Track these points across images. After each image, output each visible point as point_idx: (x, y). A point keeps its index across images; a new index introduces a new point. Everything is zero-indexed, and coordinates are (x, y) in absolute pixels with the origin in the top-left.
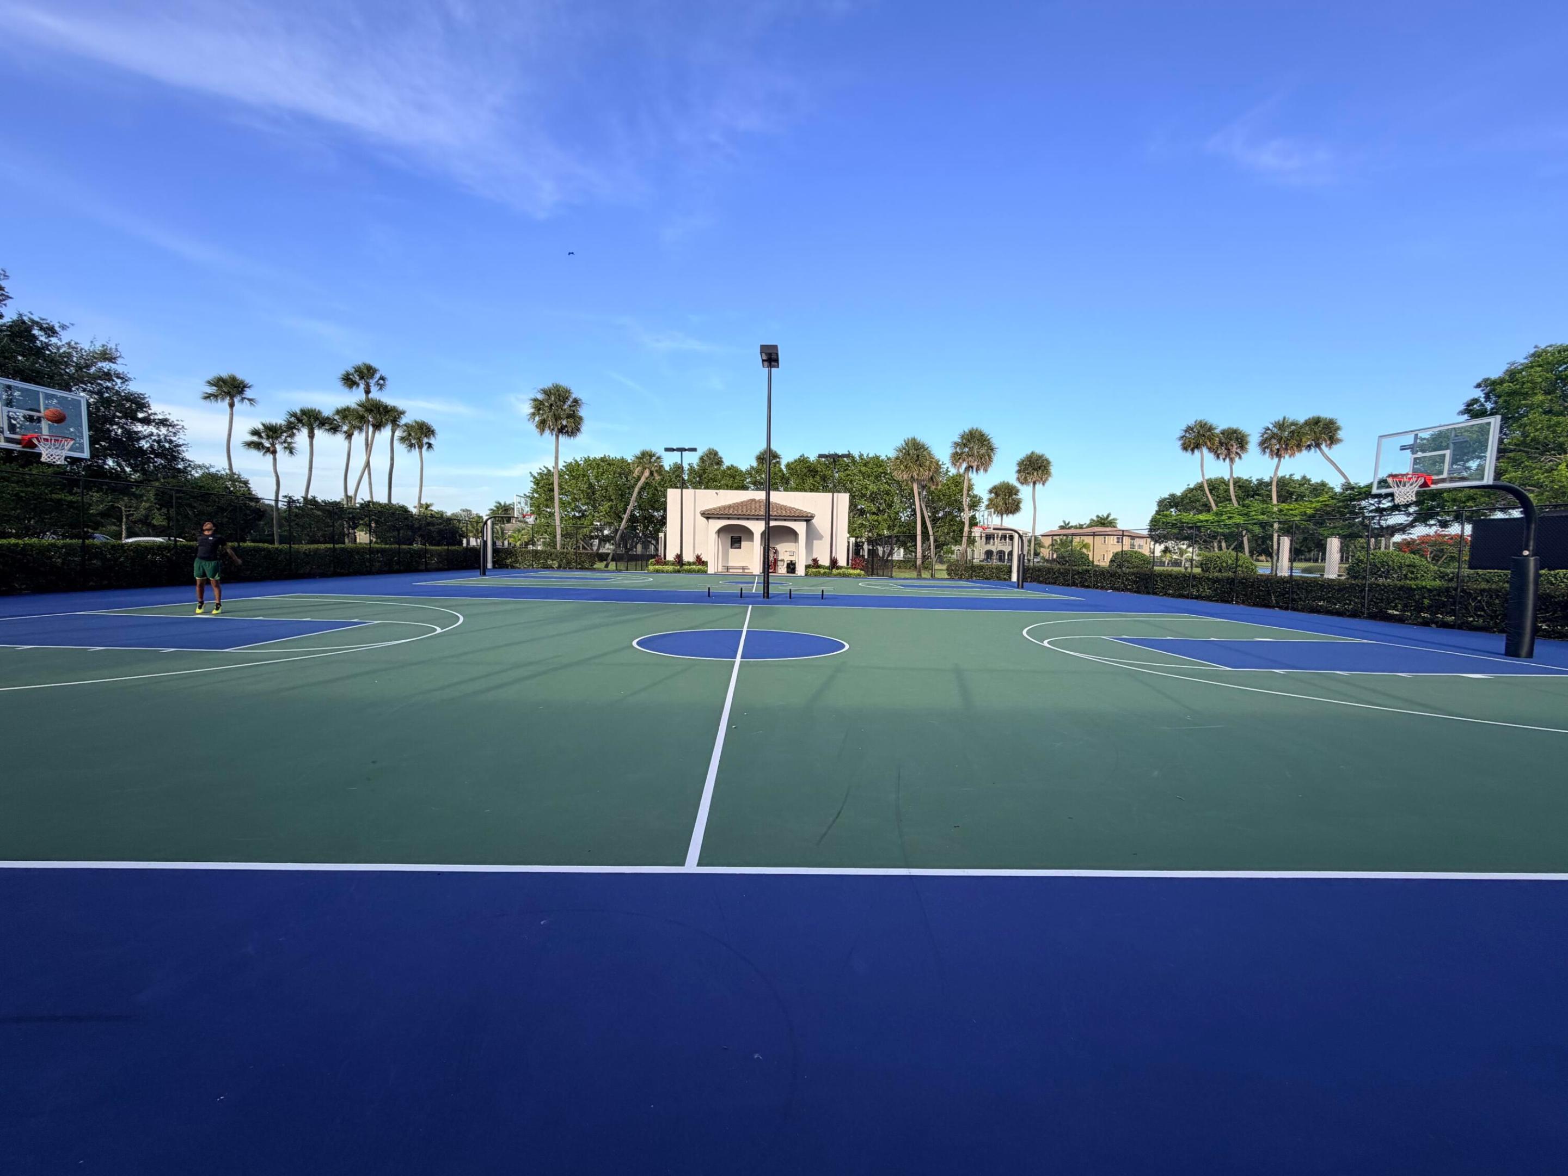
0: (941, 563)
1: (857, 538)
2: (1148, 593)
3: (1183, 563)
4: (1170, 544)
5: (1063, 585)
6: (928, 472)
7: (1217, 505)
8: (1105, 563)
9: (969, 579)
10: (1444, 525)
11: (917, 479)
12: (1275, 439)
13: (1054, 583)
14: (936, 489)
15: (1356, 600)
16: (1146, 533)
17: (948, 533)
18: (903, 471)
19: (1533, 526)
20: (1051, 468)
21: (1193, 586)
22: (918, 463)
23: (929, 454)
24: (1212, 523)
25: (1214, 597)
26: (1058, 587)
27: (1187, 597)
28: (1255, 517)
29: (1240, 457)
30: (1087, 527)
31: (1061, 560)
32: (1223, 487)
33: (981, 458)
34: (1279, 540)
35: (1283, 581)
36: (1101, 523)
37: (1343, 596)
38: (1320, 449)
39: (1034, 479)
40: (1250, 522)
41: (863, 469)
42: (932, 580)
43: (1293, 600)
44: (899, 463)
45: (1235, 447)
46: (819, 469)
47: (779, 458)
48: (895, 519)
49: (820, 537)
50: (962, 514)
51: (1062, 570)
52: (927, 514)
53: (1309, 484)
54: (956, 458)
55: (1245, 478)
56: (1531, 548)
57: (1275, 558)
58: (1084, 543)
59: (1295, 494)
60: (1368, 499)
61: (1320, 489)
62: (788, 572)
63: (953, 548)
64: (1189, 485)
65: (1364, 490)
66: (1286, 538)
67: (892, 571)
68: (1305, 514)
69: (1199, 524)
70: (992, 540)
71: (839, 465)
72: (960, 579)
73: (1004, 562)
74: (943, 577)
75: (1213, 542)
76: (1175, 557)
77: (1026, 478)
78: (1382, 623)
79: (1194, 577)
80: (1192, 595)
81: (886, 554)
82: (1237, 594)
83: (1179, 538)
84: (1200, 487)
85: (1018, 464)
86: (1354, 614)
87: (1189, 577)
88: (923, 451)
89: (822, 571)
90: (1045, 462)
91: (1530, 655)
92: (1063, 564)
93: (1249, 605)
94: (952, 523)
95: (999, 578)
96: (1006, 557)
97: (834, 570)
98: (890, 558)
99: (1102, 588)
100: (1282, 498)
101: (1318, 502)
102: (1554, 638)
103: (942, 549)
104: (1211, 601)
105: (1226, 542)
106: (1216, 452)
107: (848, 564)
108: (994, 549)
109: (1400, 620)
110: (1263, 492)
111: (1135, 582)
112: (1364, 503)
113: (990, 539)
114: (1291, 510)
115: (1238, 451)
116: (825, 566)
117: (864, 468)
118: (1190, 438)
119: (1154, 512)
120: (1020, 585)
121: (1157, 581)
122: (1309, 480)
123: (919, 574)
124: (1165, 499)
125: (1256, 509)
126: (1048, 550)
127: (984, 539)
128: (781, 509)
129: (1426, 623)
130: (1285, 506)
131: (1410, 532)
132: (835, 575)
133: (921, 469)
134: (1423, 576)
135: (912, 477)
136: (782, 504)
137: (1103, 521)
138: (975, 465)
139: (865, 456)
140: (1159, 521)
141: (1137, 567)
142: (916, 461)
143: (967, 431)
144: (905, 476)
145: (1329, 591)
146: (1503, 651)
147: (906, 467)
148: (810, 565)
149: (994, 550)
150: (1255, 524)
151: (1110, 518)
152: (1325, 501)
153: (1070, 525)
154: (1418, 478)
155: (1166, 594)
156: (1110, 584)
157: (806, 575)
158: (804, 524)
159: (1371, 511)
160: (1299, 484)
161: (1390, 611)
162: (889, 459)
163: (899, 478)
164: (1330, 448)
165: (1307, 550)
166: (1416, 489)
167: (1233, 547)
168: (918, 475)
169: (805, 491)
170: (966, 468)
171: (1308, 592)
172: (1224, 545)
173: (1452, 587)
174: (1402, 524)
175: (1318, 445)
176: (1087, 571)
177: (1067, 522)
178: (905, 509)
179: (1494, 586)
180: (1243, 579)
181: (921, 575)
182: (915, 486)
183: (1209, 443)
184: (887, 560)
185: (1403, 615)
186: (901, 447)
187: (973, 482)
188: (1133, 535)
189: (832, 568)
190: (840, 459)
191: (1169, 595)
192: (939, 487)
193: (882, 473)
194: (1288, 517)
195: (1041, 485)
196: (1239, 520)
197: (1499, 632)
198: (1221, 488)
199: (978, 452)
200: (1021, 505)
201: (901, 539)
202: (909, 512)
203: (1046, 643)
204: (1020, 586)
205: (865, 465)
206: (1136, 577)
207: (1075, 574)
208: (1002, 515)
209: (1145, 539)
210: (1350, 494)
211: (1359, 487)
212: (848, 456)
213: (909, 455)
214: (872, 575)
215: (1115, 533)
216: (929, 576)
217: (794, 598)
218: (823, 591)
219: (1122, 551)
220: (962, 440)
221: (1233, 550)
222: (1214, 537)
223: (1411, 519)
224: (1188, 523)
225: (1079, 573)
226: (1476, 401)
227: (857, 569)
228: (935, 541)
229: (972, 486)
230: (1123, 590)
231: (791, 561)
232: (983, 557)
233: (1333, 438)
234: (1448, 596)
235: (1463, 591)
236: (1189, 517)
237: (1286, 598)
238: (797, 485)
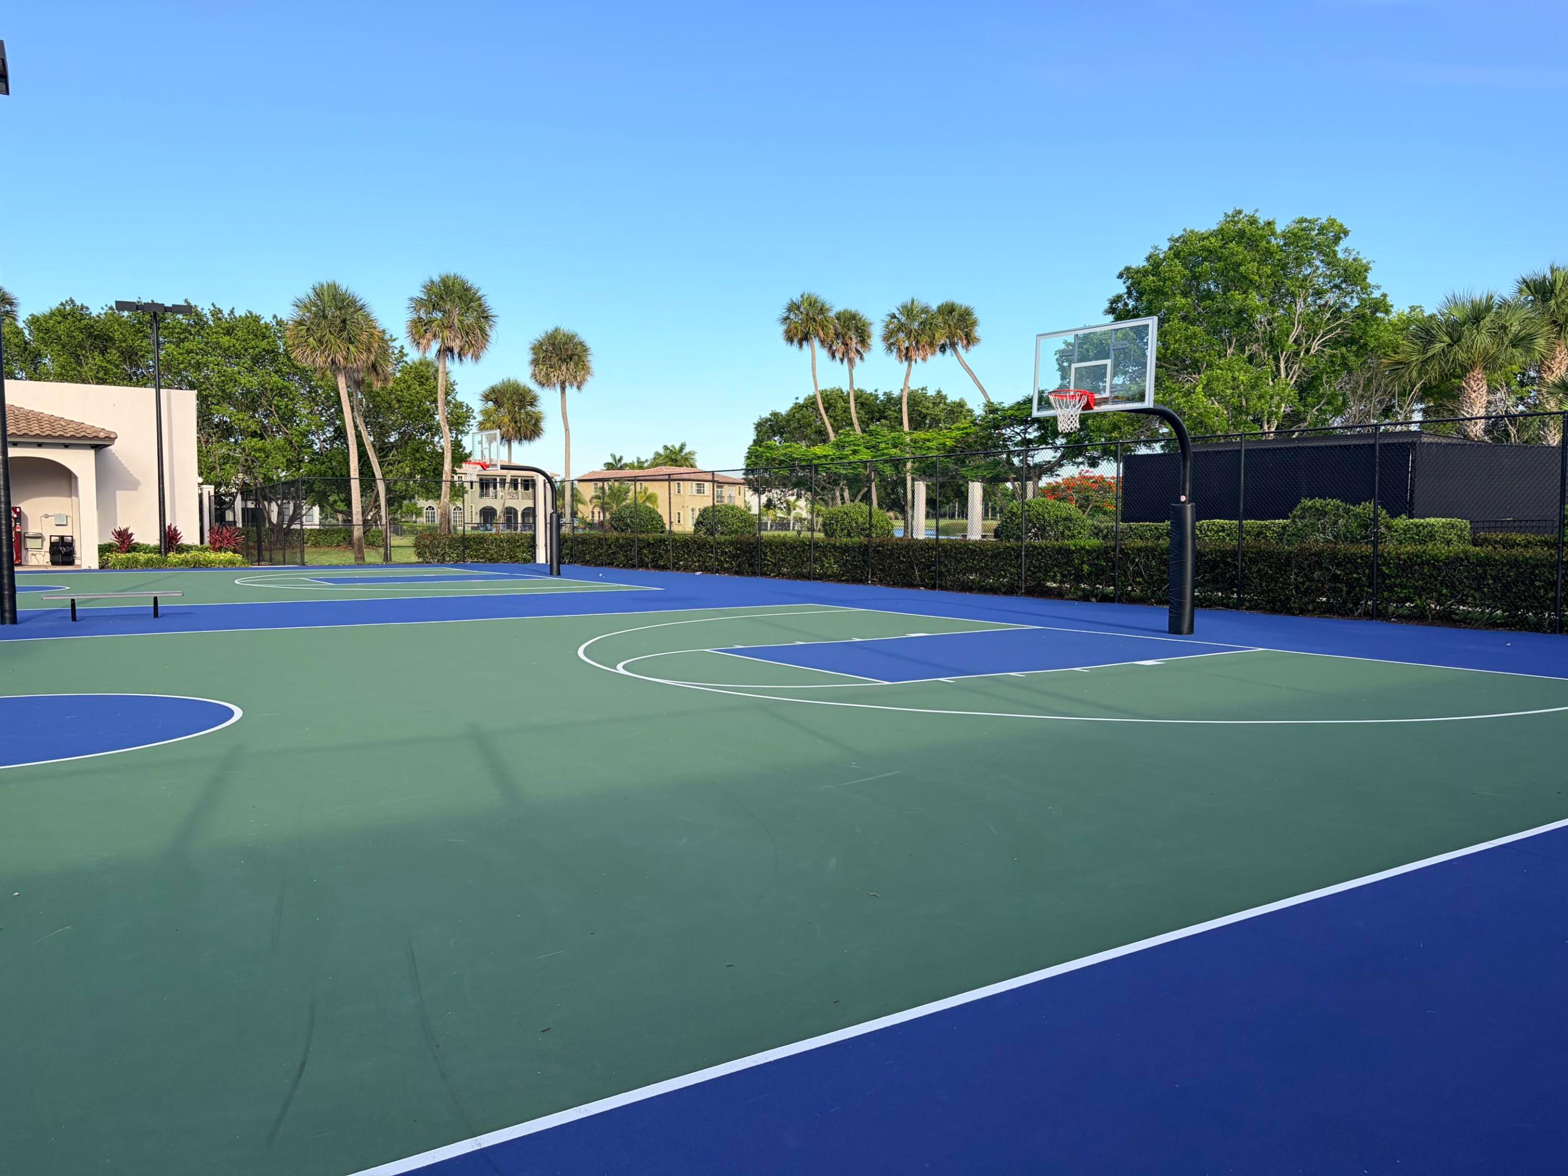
0: (397, 534)
1: (218, 485)
2: (754, 574)
3: (791, 525)
4: (775, 494)
5: (624, 566)
6: (365, 355)
7: (836, 432)
8: (686, 525)
9: (460, 561)
10: (1093, 463)
11: (345, 368)
12: (903, 332)
13: (610, 564)
14: (383, 389)
15: (1012, 570)
16: (739, 476)
17: (411, 476)
18: (314, 350)
19: (1188, 464)
20: (590, 358)
21: (815, 561)
22: (345, 334)
23: (367, 317)
24: (833, 459)
25: (843, 575)
26: (617, 570)
27: (807, 577)
28: (885, 451)
29: (862, 358)
30: (649, 467)
31: (619, 522)
32: (840, 404)
33: (467, 334)
34: (913, 486)
35: (926, 546)
36: (672, 460)
37: (997, 565)
38: (955, 350)
39: (562, 378)
40: (880, 458)
41: (225, 340)
42: (386, 566)
43: (941, 573)
44: (304, 333)
45: (854, 341)
46: (117, 335)
47: (11, 304)
48: (301, 447)
49: (133, 485)
50: (436, 439)
51: (621, 541)
52: (368, 439)
53: (945, 403)
54: (419, 330)
55: (868, 392)
56: (1187, 492)
57: (910, 512)
58: (648, 493)
59: (929, 418)
60: (1013, 426)
61: (957, 410)
62: (54, 563)
63: (422, 503)
64: (797, 398)
65: (1010, 412)
66: (921, 483)
67: (302, 552)
68: (944, 444)
69: (815, 462)
70: (491, 489)
71: (166, 328)
72: (442, 562)
73: (516, 529)
74: (406, 560)
75: (834, 490)
76: (780, 514)
77: (547, 375)
78: (1041, 600)
79: (816, 545)
80: (814, 574)
81: (287, 518)
82: (872, 570)
83: (784, 483)
84: (813, 403)
85: (533, 349)
86: (1011, 590)
87: (810, 546)
88: (355, 312)
89: (142, 557)
90: (579, 347)
91: (1191, 630)
92: (623, 531)
93: (888, 585)
94: (418, 455)
95: (513, 558)
96: (520, 520)
97: (171, 554)
98: (296, 526)
99: (686, 568)
100: (918, 422)
101: (959, 429)
102: (1205, 607)
103: (401, 507)
104: (840, 581)
105: (850, 488)
106: (831, 347)
107: (202, 541)
108: (498, 506)
109: (1059, 595)
110: (890, 413)
111: (734, 557)
112: (1008, 432)
113: (487, 487)
114: (928, 440)
115: (859, 347)
116: (148, 546)
117: (227, 338)
118: (796, 323)
119: (751, 443)
120: (554, 568)
121: (765, 554)
122: (945, 398)
123: (360, 557)
124: (767, 420)
125: (885, 439)
126: (591, 507)
127: (477, 486)
128: (28, 420)
129: (1086, 598)
130: (920, 435)
131: (1058, 472)
132: (175, 566)
133: (351, 347)
134: (1080, 533)
135: (333, 362)
136: (28, 408)
137: (673, 457)
138: (456, 345)
139: (226, 313)
140: (762, 456)
141: (736, 532)
142: (341, 331)
143: (436, 279)
144: (320, 361)
145: (982, 559)
146: (1167, 629)
147: (320, 342)
148: (110, 545)
149: (499, 509)
150: (886, 461)
151: (685, 451)
152: (966, 428)
153: (623, 462)
154: (1081, 396)
155: (780, 575)
156: (699, 561)
157: (102, 567)
158: (92, 453)
159: (1016, 445)
160: (934, 403)
161: (1048, 584)
162: (280, 323)
163: (306, 364)
164: (967, 350)
165: (945, 501)
166: (1080, 411)
167: (859, 497)
168: (346, 359)
169: (84, 381)
170: (439, 351)
171: (958, 562)
172: (846, 494)
173: (1111, 547)
174: (1049, 462)
175: (953, 345)
176: (662, 541)
177: (618, 458)
178: (321, 427)
179: (1150, 544)
180: (879, 546)
181: (363, 559)
182: (342, 383)
183: (821, 332)
184: (289, 531)
185: (1061, 587)
186: (307, 301)
187: (453, 377)
188: (721, 480)
189: (168, 550)
190: (168, 314)
191: (784, 575)
192: (391, 385)
193: (268, 352)
194: (924, 452)
195: (575, 388)
196: (865, 455)
197: (1156, 604)
198: (839, 406)
199: (461, 322)
200: (543, 425)
201: (316, 487)
202: (329, 432)
203: (620, 669)
204: (555, 573)
205: (229, 332)
206: (737, 549)
207: (644, 547)
208: (509, 441)
209: (737, 486)
210: (994, 419)
211: (1003, 410)
212: (187, 309)
213: (325, 317)
214: (259, 561)
215: (693, 476)
216: (379, 560)
217: (82, 619)
218: (156, 599)
219: (714, 506)
220: (430, 297)
221: (860, 501)
222: (836, 483)
223: (1058, 454)
224: (800, 460)
225: (648, 544)
226: (1118, 298)
227: (226, 550)
228: (388, 490)
229: (452, 385)
230: (717, 572)
231: (62, 538)
232: (477, 519)
233: (970, 336)
234: (1108, 560)
235: (1122, 550)
236: (800, 449)
237: (932, 571)
238: (63, 367)
